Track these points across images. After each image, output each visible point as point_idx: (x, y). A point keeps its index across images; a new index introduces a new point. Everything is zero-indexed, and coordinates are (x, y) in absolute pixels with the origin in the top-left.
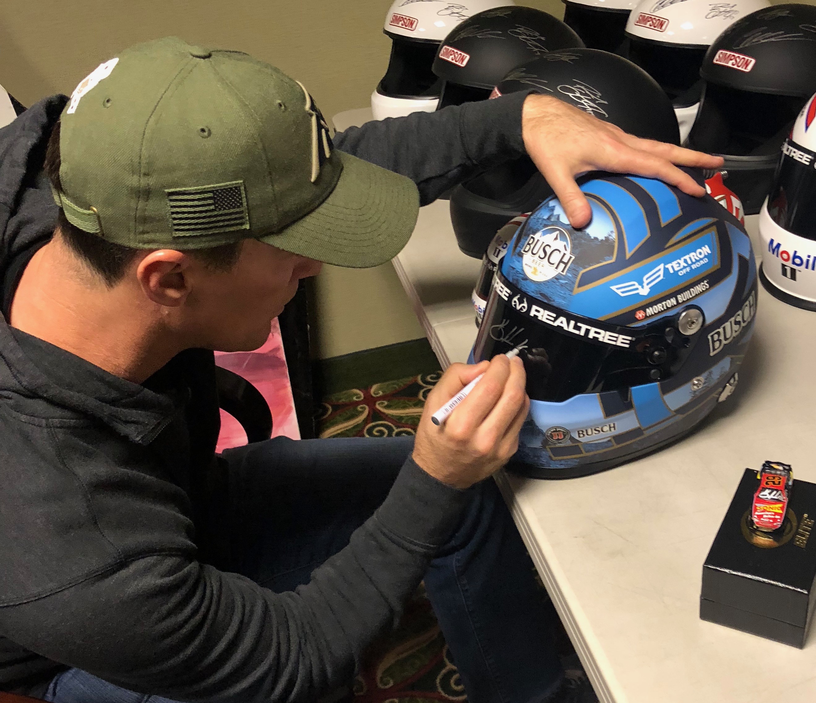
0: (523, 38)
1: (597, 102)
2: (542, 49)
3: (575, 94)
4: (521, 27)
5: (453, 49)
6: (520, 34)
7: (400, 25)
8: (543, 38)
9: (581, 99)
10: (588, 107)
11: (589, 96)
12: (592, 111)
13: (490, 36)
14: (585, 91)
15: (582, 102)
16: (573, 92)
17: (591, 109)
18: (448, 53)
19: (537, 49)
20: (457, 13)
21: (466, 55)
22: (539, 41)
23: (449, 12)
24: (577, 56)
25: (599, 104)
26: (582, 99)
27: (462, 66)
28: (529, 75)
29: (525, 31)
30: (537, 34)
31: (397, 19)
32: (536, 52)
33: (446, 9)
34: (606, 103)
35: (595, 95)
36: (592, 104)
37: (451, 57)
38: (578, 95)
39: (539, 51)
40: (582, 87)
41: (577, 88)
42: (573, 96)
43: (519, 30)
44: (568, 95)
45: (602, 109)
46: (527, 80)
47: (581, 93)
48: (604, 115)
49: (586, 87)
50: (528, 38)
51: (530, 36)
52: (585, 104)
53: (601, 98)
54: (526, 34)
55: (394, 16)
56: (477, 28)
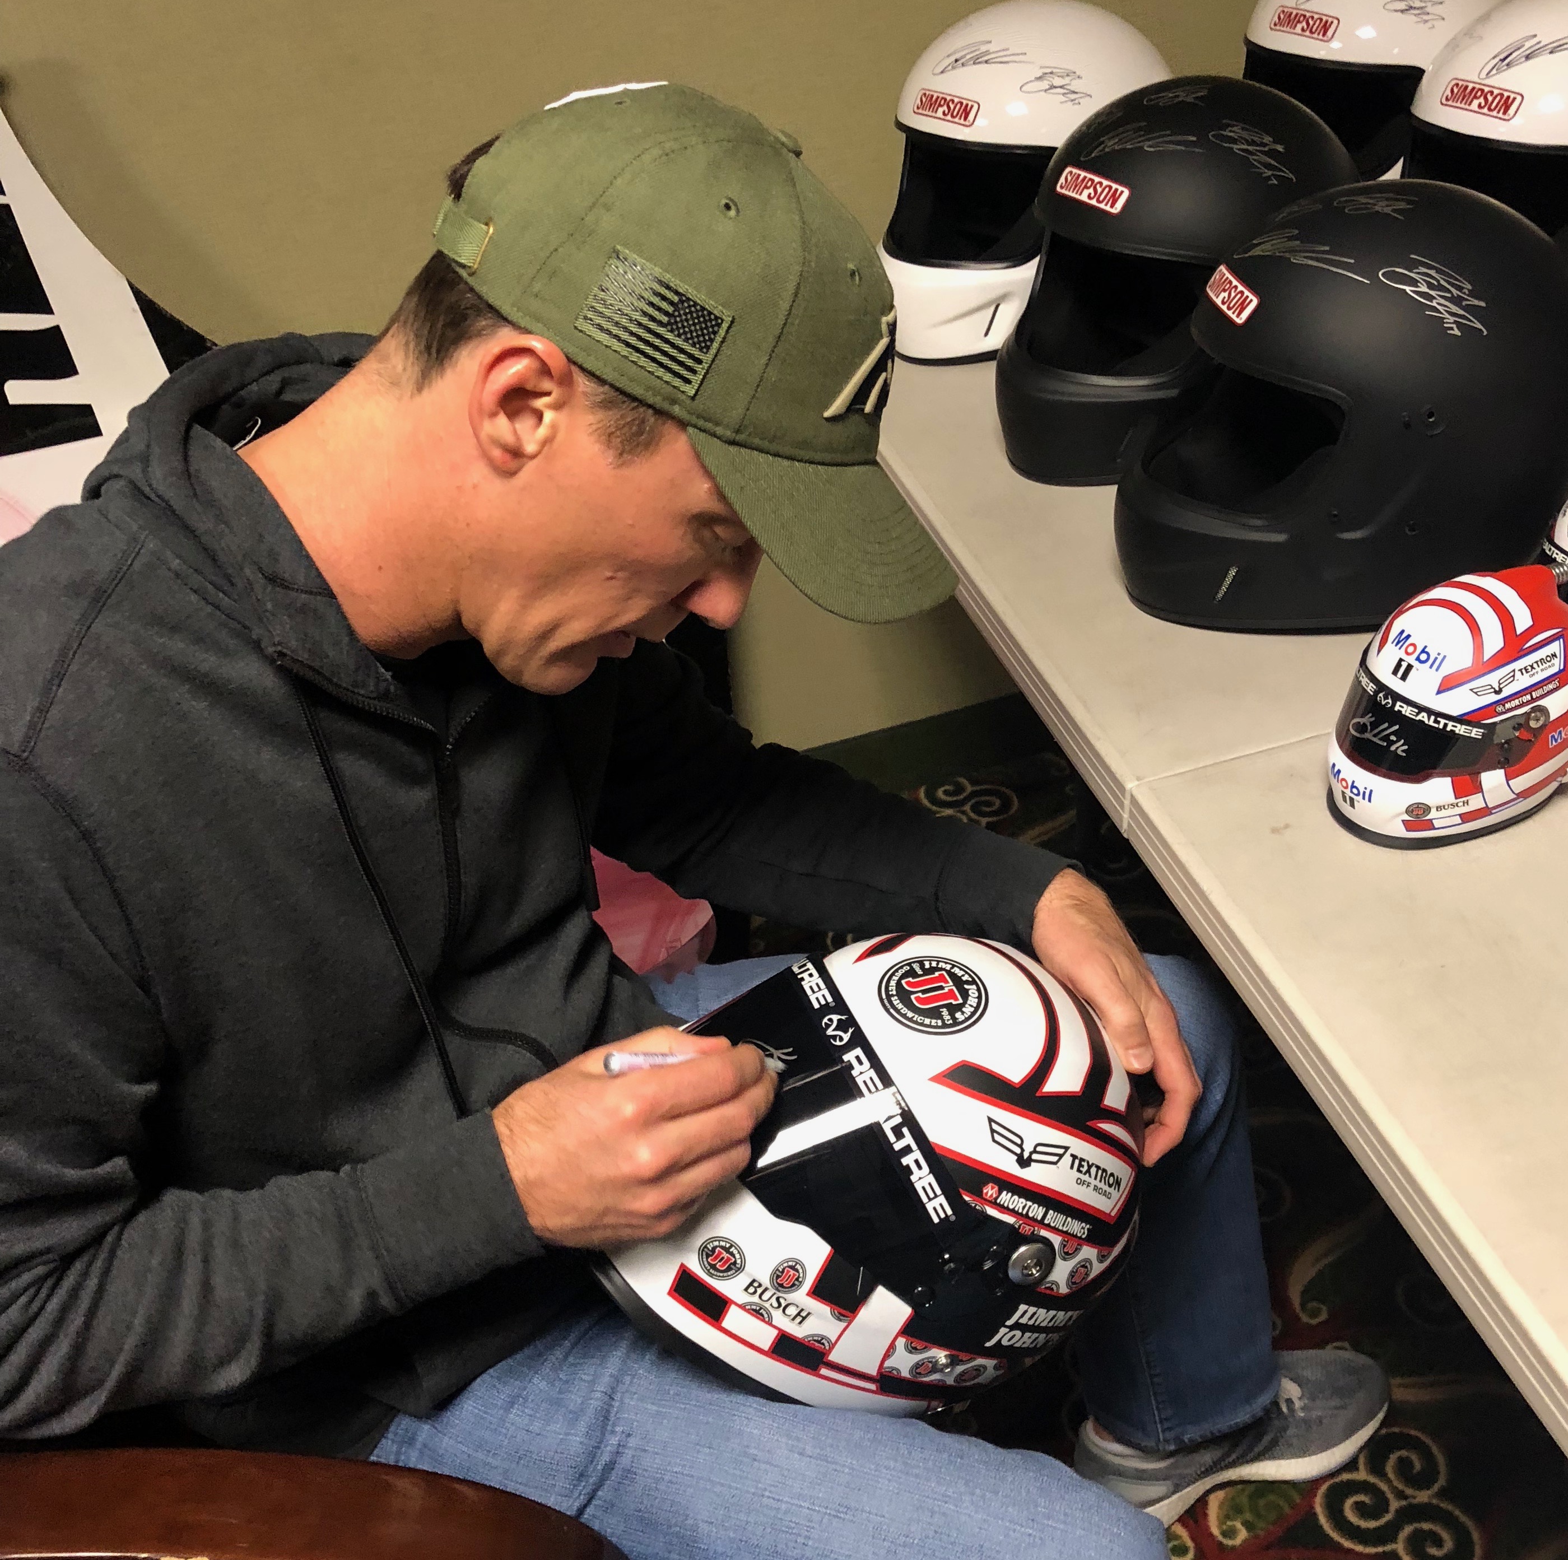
0: (1243, 150)
1: (1464, 303)
2: (1281, 170)
3: (1418, 287)
4: (1233, 126)
5: (1089, 176)
6: (1234, 141)
7: (940, 113)
8: (1280, 148)
9: (1431, 298)
10: (1447, 316)
11: (1449, 291)
12: (1455, 322)
13: (1172, 147)
14: (1438, 281)
15: (1434, 304)
16: (1414, 283)
17: (1452, 319)
18: (1079, 184)
19: (1270, 173)
20: (1061, 87)
21: (1120, 188)
22: (1272, 153)
23: (1045, 84)
24: (1409, 202)
25: (1467, 308)
26: (1435, 298)
27: (1114, 211)
28: (1309, 246)
29: (1245, 135)
30: (1267, 139)
31: (931, 102)
32: (1269, 178)
33: (1039, 78)
34: (1483, 304)
35: (1460, 289)
36: (1455, 309)
37: (1086, 192)
38: (1424, 289)
39: (1276, 177)
40: (1432, 272)
41: (1418, 273)
42: (1411, 291)
43: (1231, 131)
44: (1405, 290)
45: (1476, 319)
46: (1305, 257)
47: (1430, 286)
48: (1481, 330)
49: (1438, 271)
50: (1250, 148)
51: (1253, 143)
52: (1439, 307)
53: (1472, 294)
54: (1247, 141)
55: (925, 94)
56: (1140, 129)
